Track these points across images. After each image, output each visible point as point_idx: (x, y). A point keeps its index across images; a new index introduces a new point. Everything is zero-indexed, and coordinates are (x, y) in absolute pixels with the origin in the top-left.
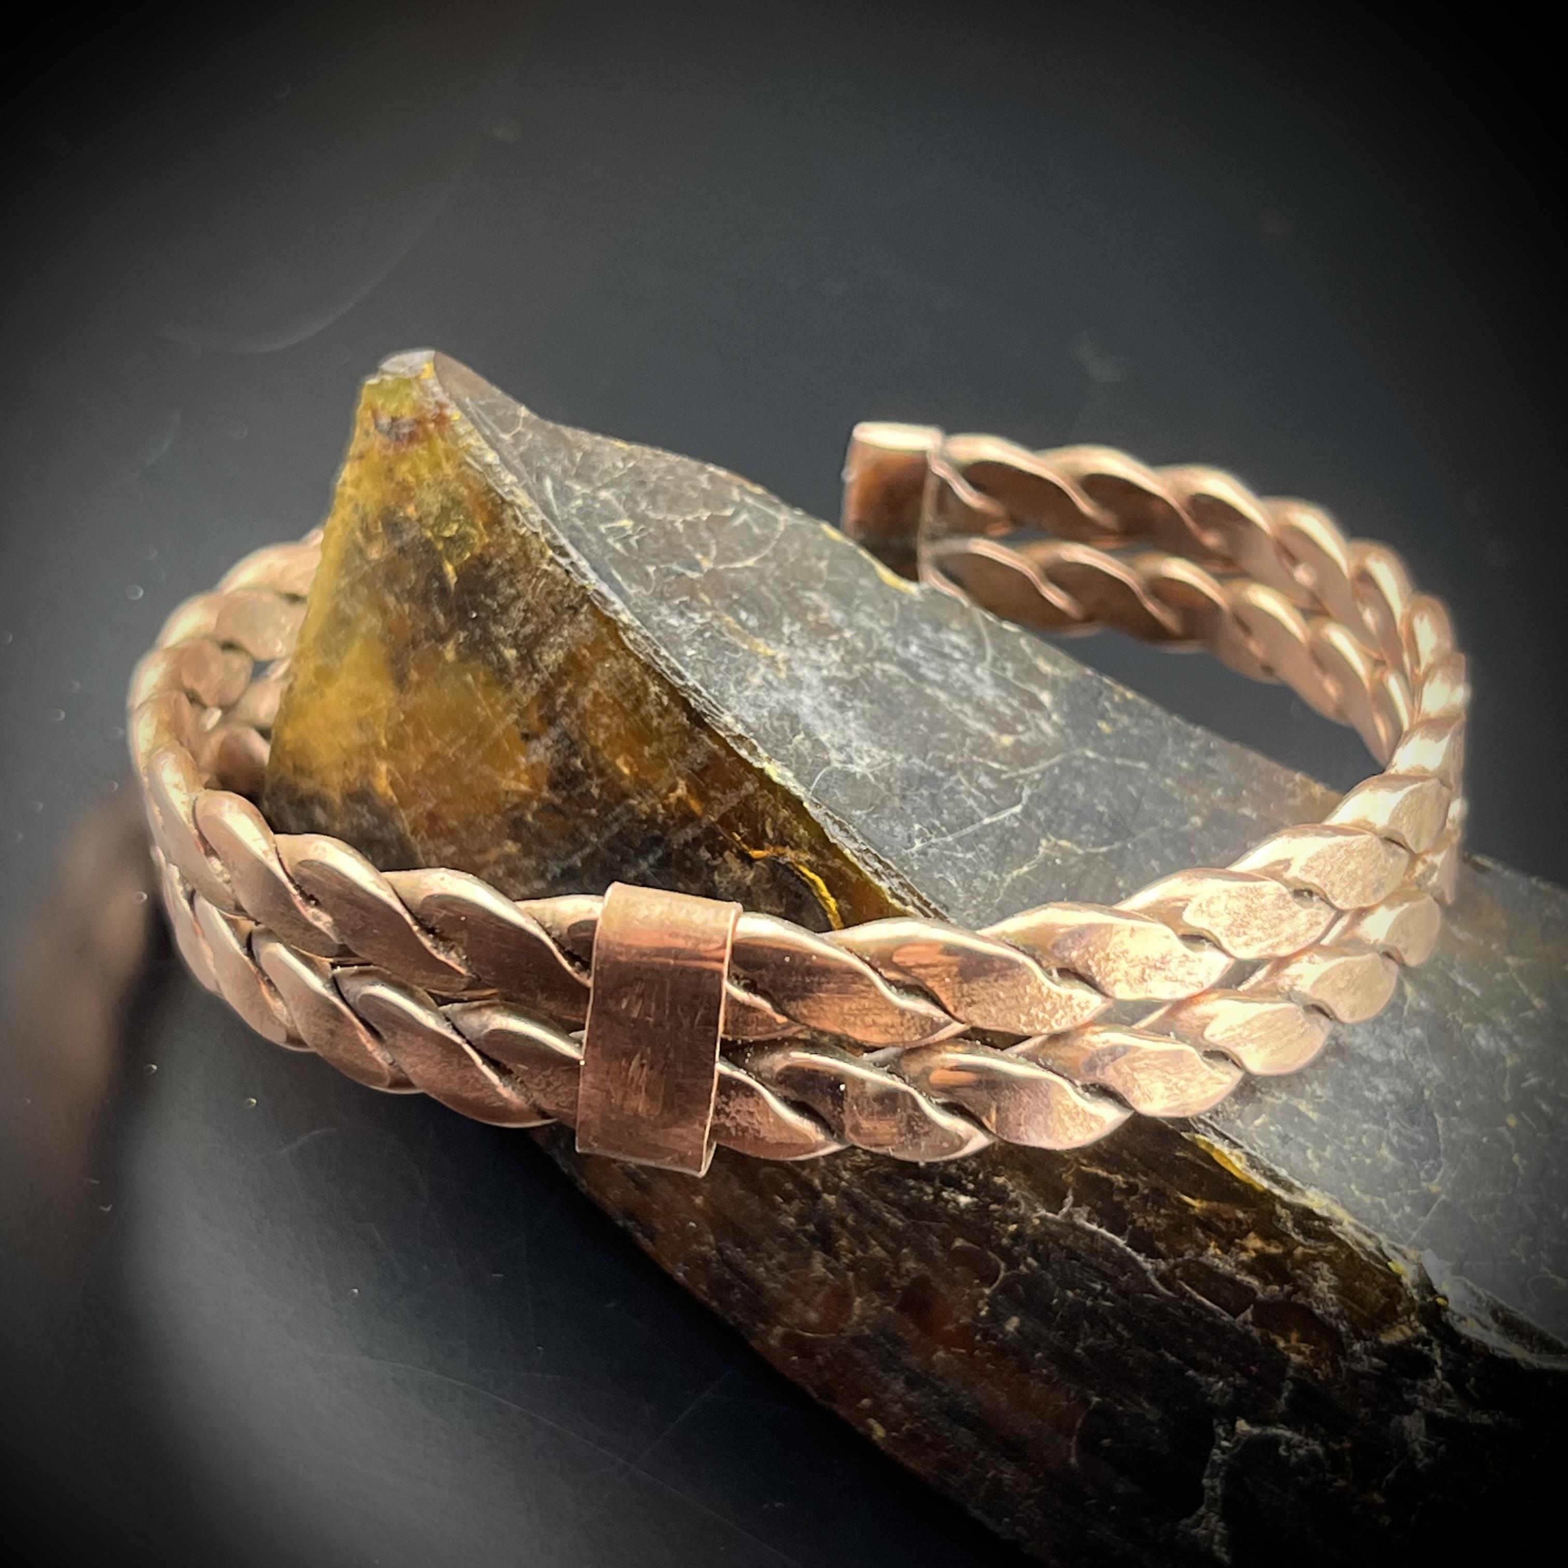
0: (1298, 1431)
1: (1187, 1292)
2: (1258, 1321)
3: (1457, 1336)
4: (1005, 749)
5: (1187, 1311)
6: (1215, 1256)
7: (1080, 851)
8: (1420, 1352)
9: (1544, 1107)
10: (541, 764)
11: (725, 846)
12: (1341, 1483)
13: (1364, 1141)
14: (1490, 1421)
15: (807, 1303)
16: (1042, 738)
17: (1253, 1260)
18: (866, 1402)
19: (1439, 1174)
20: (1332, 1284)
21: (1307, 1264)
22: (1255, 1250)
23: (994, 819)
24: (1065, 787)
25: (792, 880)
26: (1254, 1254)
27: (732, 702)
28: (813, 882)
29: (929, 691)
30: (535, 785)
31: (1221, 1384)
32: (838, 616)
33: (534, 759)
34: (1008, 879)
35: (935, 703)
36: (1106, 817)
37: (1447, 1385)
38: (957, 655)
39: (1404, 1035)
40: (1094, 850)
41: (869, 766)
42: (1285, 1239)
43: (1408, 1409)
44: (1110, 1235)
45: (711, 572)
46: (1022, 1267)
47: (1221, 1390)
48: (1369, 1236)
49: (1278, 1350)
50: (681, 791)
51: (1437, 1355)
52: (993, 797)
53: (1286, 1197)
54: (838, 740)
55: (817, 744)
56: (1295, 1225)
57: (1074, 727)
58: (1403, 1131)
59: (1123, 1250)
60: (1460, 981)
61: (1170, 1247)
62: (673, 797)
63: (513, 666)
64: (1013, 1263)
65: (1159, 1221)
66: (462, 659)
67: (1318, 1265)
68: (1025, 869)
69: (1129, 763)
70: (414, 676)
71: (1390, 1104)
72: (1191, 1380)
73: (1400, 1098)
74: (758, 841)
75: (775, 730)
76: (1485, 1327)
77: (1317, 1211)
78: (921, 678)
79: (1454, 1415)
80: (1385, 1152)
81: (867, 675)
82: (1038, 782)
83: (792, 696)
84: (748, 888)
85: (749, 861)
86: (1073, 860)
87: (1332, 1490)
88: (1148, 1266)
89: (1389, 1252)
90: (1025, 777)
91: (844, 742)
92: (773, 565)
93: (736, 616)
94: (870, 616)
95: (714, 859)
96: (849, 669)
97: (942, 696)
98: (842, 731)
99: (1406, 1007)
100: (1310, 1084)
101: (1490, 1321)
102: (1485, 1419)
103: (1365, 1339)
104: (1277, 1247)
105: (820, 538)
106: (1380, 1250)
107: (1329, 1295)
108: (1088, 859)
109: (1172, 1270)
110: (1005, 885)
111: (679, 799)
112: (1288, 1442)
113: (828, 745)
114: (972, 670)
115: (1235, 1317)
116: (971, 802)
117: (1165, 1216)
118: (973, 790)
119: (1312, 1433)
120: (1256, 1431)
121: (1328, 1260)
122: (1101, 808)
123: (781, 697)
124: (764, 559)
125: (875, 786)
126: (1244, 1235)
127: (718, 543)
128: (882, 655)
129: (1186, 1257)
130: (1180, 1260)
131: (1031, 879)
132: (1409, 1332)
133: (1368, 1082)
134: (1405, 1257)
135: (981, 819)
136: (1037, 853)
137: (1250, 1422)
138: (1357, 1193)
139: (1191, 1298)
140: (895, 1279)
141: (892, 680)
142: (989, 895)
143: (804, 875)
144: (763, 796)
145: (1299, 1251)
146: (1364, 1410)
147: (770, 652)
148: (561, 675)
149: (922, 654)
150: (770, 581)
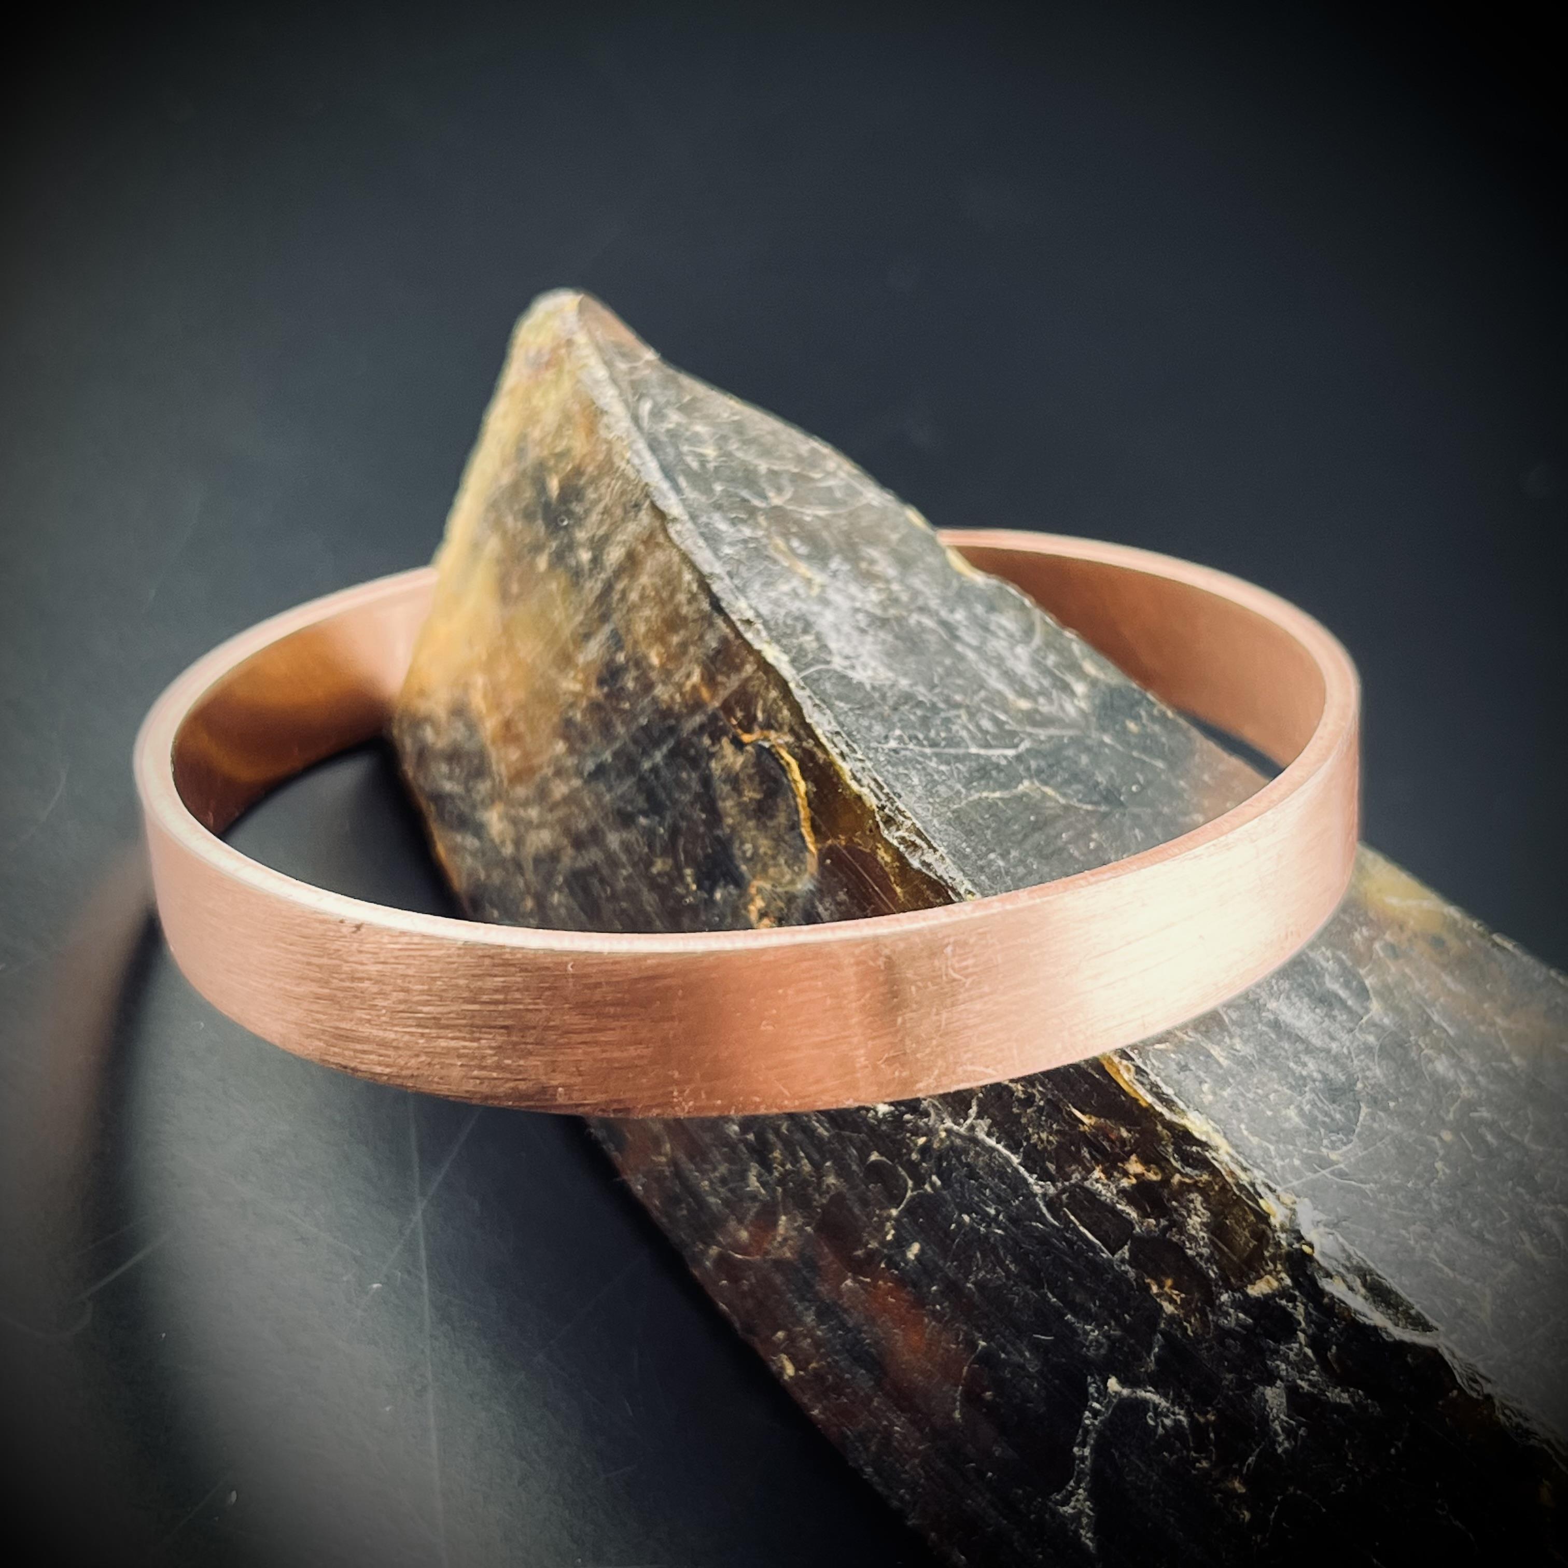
0: (1165, 1396)
1: (1072, 1222)
2: (1133, 1261)
3: (1322, 1293)
4: (1021, 711)
5: (1070, 1243)
6: (1097, 1181)
7: (1062, 801)
8: (1283, 1309)
9: (1489, 1138)
10: (593, 662)
11: (724, 732)
12: (1205, 1464)
13: (1272, 1097)
14: (1349, 1402)
15: (740, 1221)
16: (1061, 714)
17: (1133, 1186)
18: (780, 1334)
19: (1345, 1148)
20: (1205, 1220)
21: (1182, 1196)
22: (1136, 1176)
23: (982, 752)
24: (1070, 752)
25: (773, 764)
26: (1134, 1181)
27: (751, 594)
28: (788, 764)
29: (959, 648)
30: (586, 684)
31: (1097, 1332)
32: (892, 572)
33: (590, 658)
34: (975, 796)
35: (961, 658)
36: (1101, 787)
37: (1309, 1352)
38: (1001, 634)
39: (1354, 1036)
40: (1077, 805)
41: (869, 678)
42: (1163, 1164)
43: (1270, 1378)
44: (1006, 1152)
45: (776, 508)
46: (927, 1187)
47: (1097, 1341)
48: (1245, 1169)
49: (1151, 1296)
50: (696, 678)
51: (1300, 1313)
52: (989, 737)
53: (1168, 1115)
54: (848, 650)
55: (824, 647)
56: (1175, 1151)
57: (1099, 718)
58: (1319, 1104)
59: (1016, 1170)
60: (1436, 1018)
61: (1059, 1168)
62: (688, 686)
63: (587, 567)
64: (919, 1182)
65: (1051, 1138)
66: (552, 566)
67: (1193, 1196)
68: (997, 794)
69: (1147, 759)
70: (515, 588)
71: (1314, 1081)
72: (1069, 1325)
73: (1325, 1079)
74: (748, 724)
75: (785, 624)
76: (1351, 1288)
77: (1197, 1135)
78: (956, 638)
79: (1316, 1391)
80: (1292, 1112)
81: (900, 620)
82: (1042, 742)
83: (816, 608)
84: (737, 774)
85: (739, 745)
86: (1049, 804)
87: (1194, 1472)
88: (1037, 1189)
89: (1261, 1189)
90: (1030, 735)
91: (852, 655)
92: (843, 522)
93: (787, 541)
94: (924, 582)
95: (713, 744)
96: (885, 609)
97: (971, 655)
98: (855, 647)
99: (1365, 1018)
100: (1231, 1037)
101: (1357, 1284)
102: (1345, 1398)
103: (1234, 1290)
104: (1156, 1174)
105: (902, 519)
106: (1253, 1185)
107: (1202, 1234)
108: (1067, 808)
109: (1058, 1196)
110: (971, 799)
111: (695, 688)
112: (1156, 1407)
113: (835, 651)
114: (1012, 648)
115: (1113, 1254)
116: (964, 734)
117: (1058, 1132)
118: (971, 727)
119: (1178, 1400)
120: (1126, 1392)
121: (1203, 1191)
122: (1100, 779)
123: (804, 607)
124: (839, 516)
125: (867, 693)
126: (1126, 1159)
127: (796, 492)
128: (922, 610)
129: (1073, 1181)
130: (1067, 1183)
131: (1000, 804)
132: (1275, 1284)
133: (1296, 1055)
134: (1278, 1198)
135: (967, 747)
136: (1016, 787)
137: (1123, 1382)
138: (1245, 1133)
139: (1075, 1229)
140: (817, 1196)
141: (923, 629)
142: (949, 800)
143: (782, 758)
144: (758, 678)
145: (1177, 1178)
146: (1230, 1376)
147: (809, 574)
148: (619, 572)
149: (965, 623)
150: (835, 532)
